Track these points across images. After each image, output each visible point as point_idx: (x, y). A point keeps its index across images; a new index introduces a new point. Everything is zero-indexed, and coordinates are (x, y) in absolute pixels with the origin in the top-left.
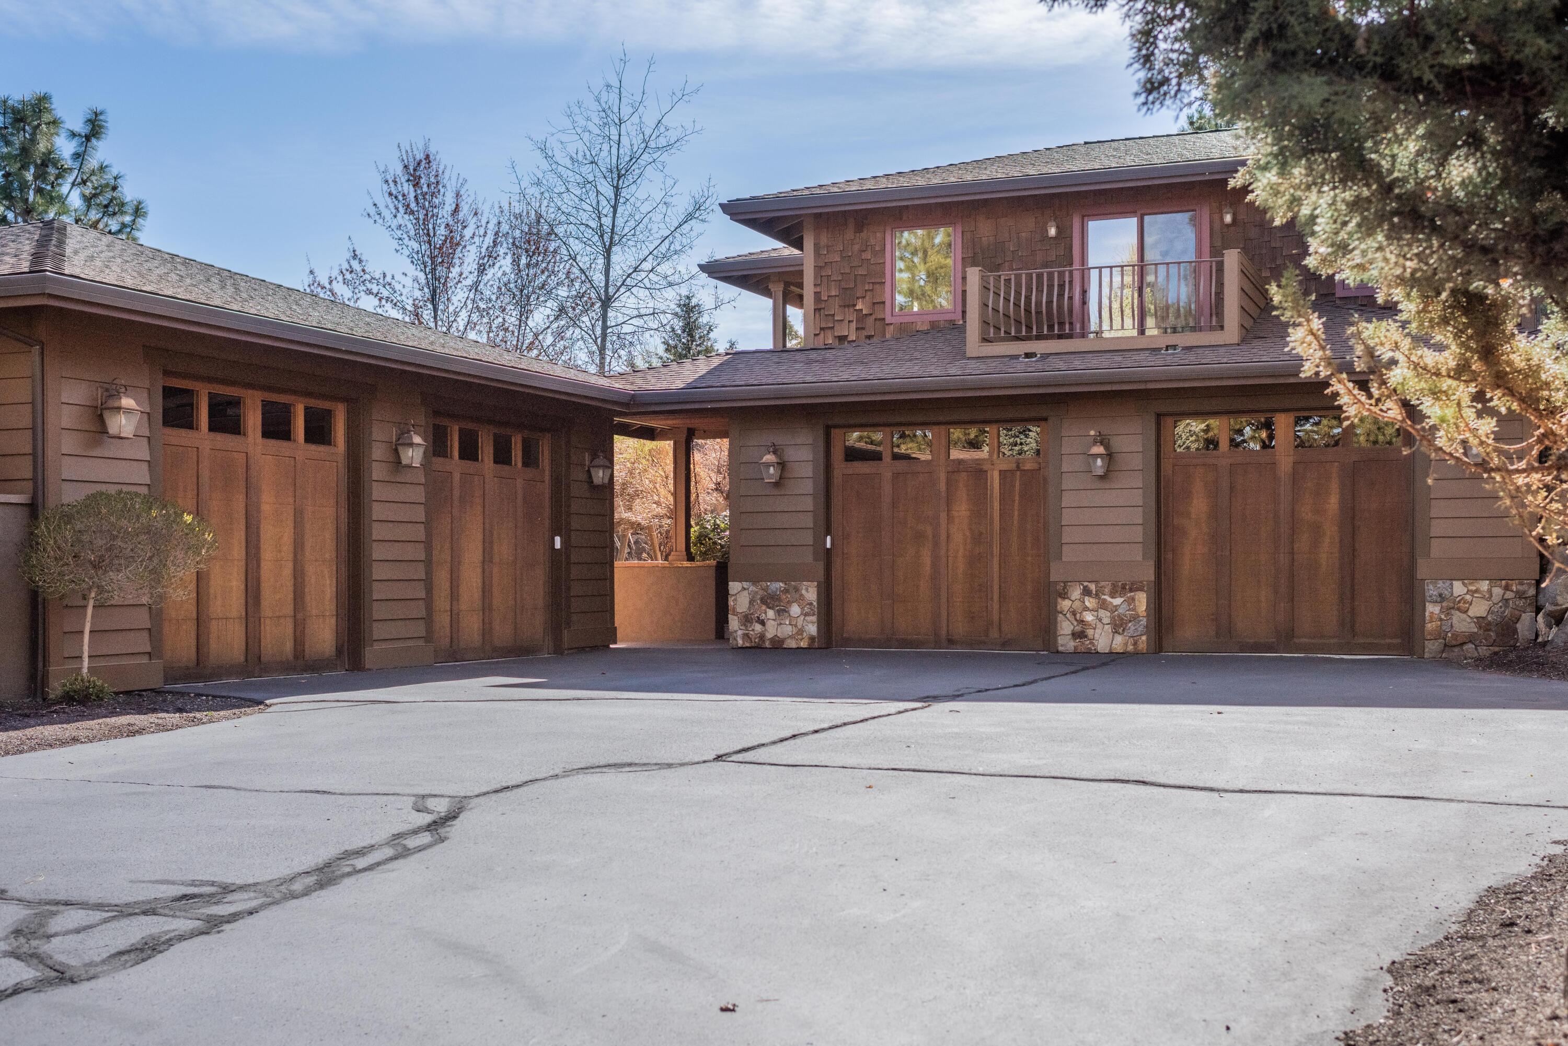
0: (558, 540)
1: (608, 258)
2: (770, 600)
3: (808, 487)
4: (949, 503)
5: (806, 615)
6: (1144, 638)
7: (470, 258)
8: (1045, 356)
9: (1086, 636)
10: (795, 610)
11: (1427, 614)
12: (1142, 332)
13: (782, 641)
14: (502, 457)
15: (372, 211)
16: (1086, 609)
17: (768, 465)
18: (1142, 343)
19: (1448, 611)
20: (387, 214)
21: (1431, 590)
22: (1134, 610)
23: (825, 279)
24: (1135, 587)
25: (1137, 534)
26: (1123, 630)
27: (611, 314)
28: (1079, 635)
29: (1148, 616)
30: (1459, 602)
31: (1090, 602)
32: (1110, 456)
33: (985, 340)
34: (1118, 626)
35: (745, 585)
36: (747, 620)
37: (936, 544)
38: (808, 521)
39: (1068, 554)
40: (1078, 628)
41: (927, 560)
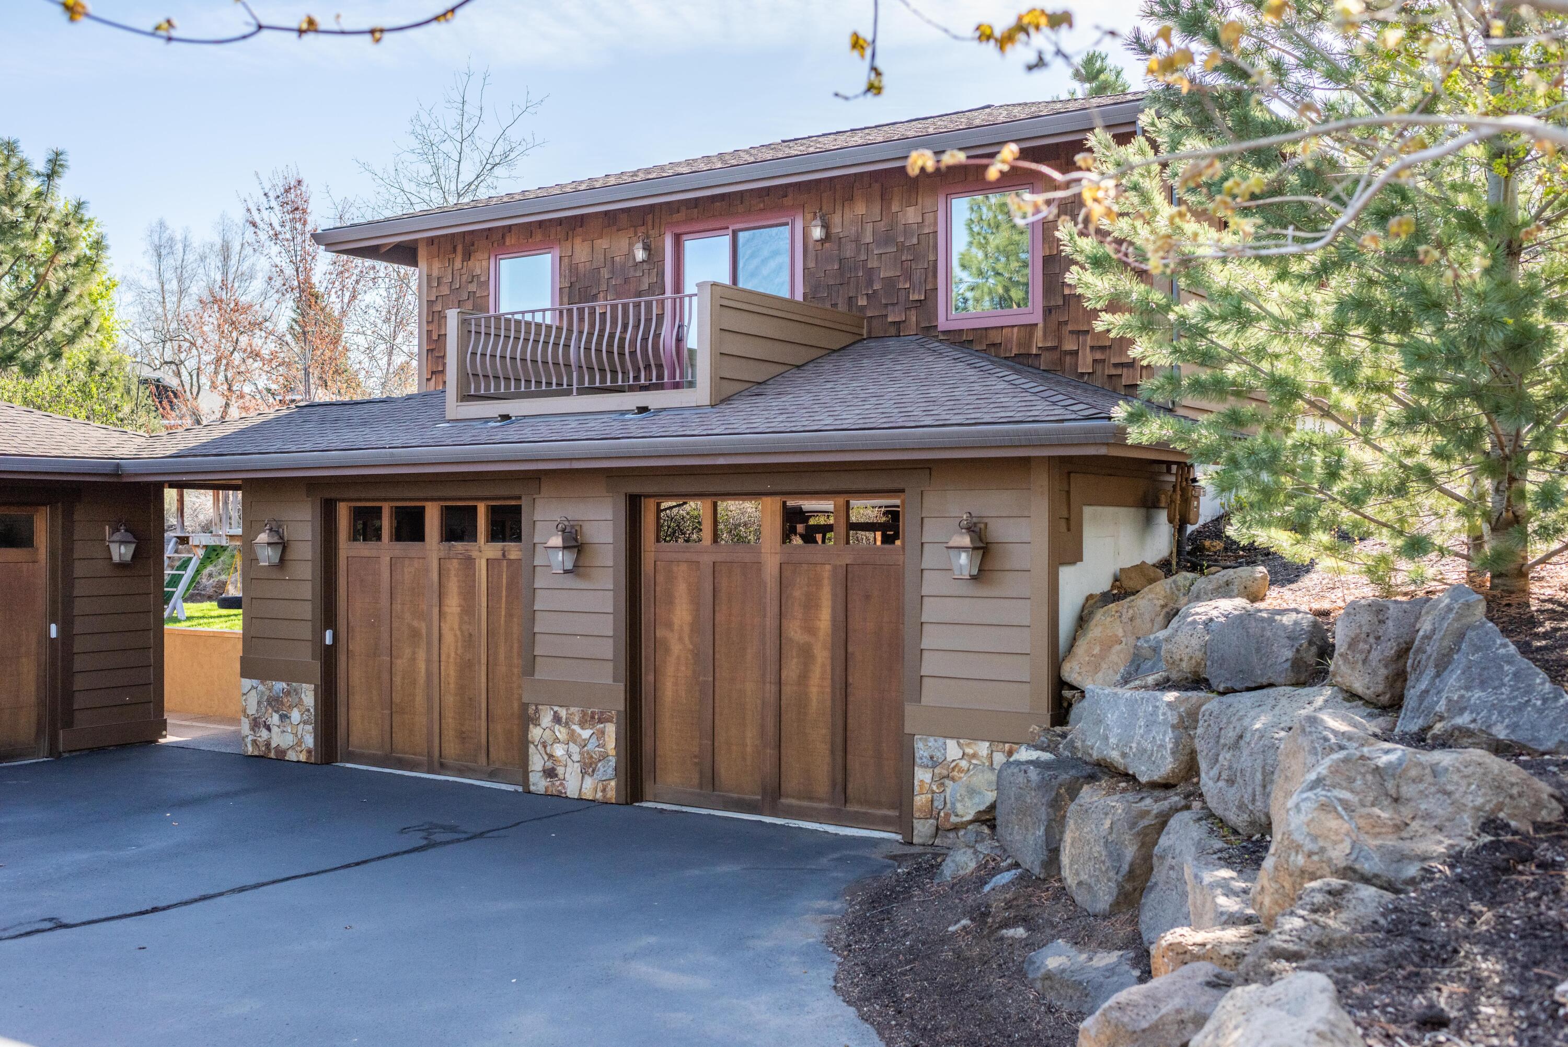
0: (53, 627)
2: (274, 703)
4: (441, 596)
5: (305, 723)
6: (613, 783)
9: (556, 775)
10: (295, 716)
11: (916, 783)
13: (284, 752)
16: (557, 740)
19: (941, 780)
21: (922, 749)
22: (603, 746)
23: (436, 315)
24: (604, 718)
25: (608, 649)
26: (593, 771)
28: (550, 773)
29: (617, 755)
30: (953, 769)
31: (561, 732)
34: (588, 767)
35: (255, 682)
36: (255, 723)
37: (429, 644)
38: (306, 612)
39: (541, 670)
40: (549, 764)
41: (421, 664)
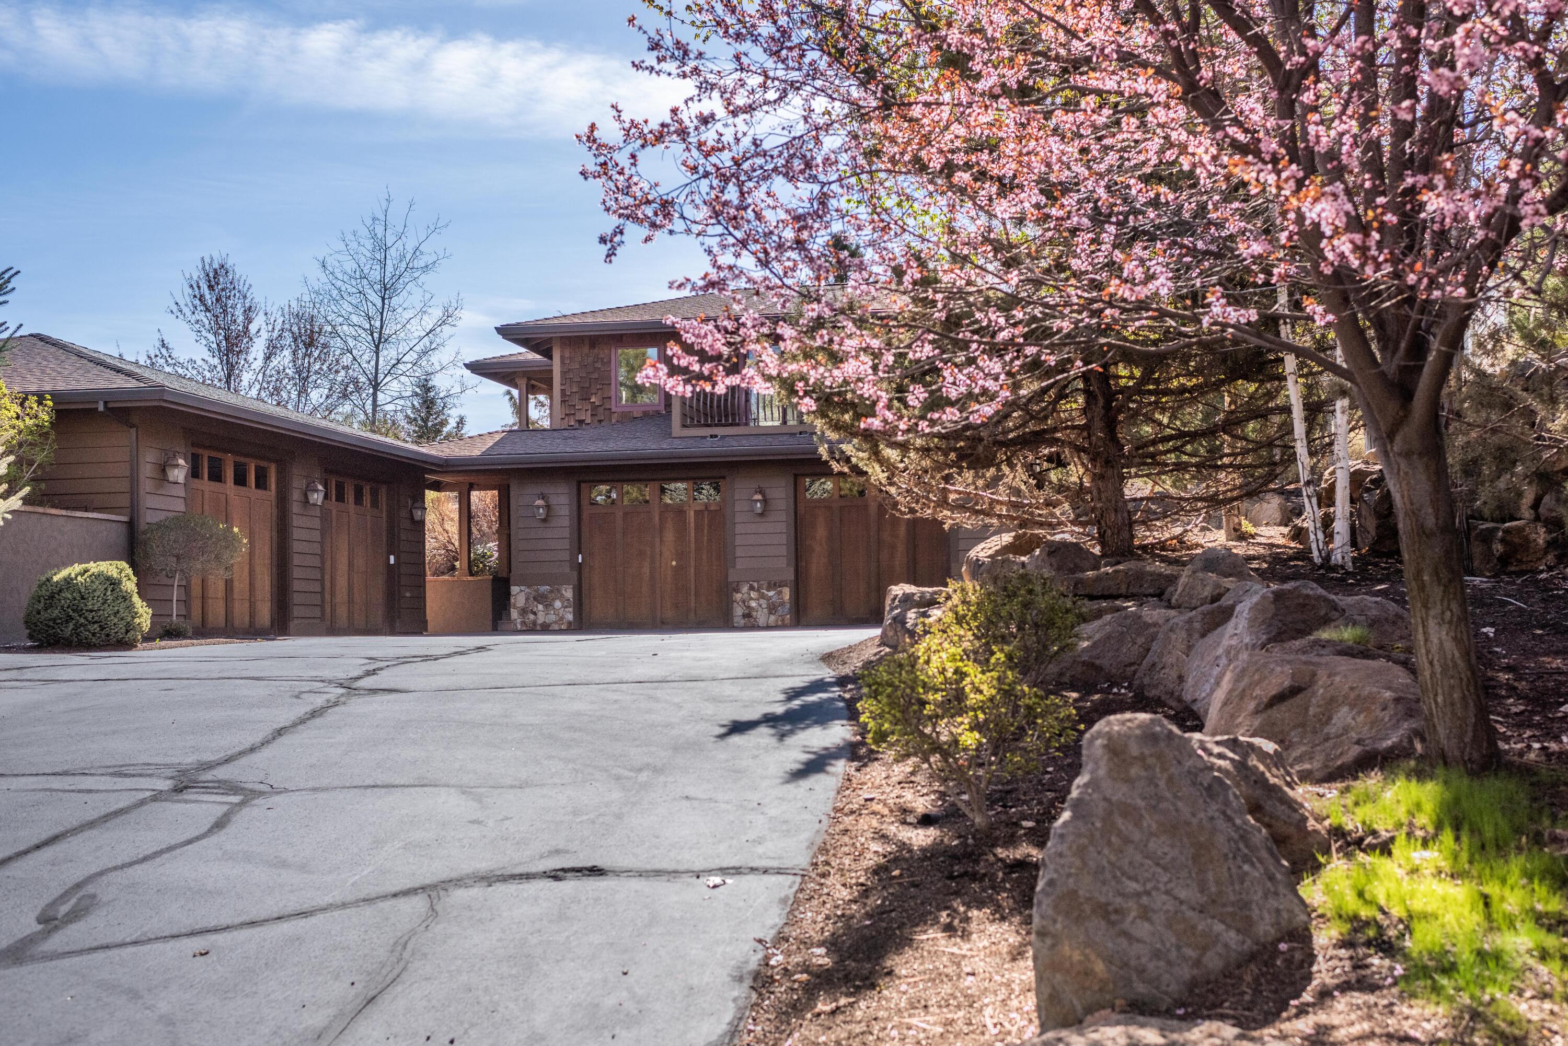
0: (392, 558)
1: (377, 353)
2: (540, 598)
3: (566, 522)
4: (661, 531)
5: (565, 608)
6: (788, 616)
7: (258, 349)
8: (723, 437)
9: (752, 616)
10: (558, 604)
12: (785, 422)
13: (549, 625)
14: (358, 500)
15: (175, 308)
16: (752, 599)
17: (538, 507)
18: (785, 430)
20: (187, 311)
22: (782, 597)
23: (568, 380)
24: (782, 584)
25: (783, 551)
26: (776, 611)
27: (380, 396)
28: (747, 614)
29: (791, 600)
31: (753, 594)
32: (765, 501)
33: (684, 426)
34: (772, 610)
35: (522, 588)
36: (524, 612)
37: (653, 559)
38: (566, 544)
39: (740, 564)
40: (747, 611)
41: (646, 570)
